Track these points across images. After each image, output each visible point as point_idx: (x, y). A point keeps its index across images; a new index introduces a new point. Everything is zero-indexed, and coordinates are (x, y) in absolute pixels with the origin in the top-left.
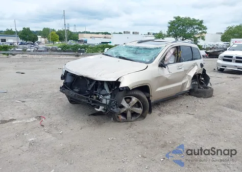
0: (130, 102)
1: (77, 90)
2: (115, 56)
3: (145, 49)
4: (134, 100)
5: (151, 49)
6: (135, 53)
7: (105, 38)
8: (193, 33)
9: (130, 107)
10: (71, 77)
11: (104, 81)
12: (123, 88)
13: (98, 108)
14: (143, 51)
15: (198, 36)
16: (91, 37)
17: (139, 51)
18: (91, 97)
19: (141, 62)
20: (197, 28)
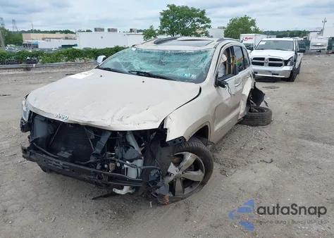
0: (182, 164)
1: (66, 155)
2: (127, 71)
3: (178, 54)
4: (189, 158)
5: (188, 54)
6: (160, 63)
7: (66, 38)
8: (194, 28)
9: (181, 173)
10: (45, 125)
11: (126, 132)
12: (174, 141)
13: (122, 188)
14: (174, 57)
15: (200, 32)
16: (43, 39)
17: (166, 59)
18: (103, 168)
19: (183, 80)
20: (198, 21)
